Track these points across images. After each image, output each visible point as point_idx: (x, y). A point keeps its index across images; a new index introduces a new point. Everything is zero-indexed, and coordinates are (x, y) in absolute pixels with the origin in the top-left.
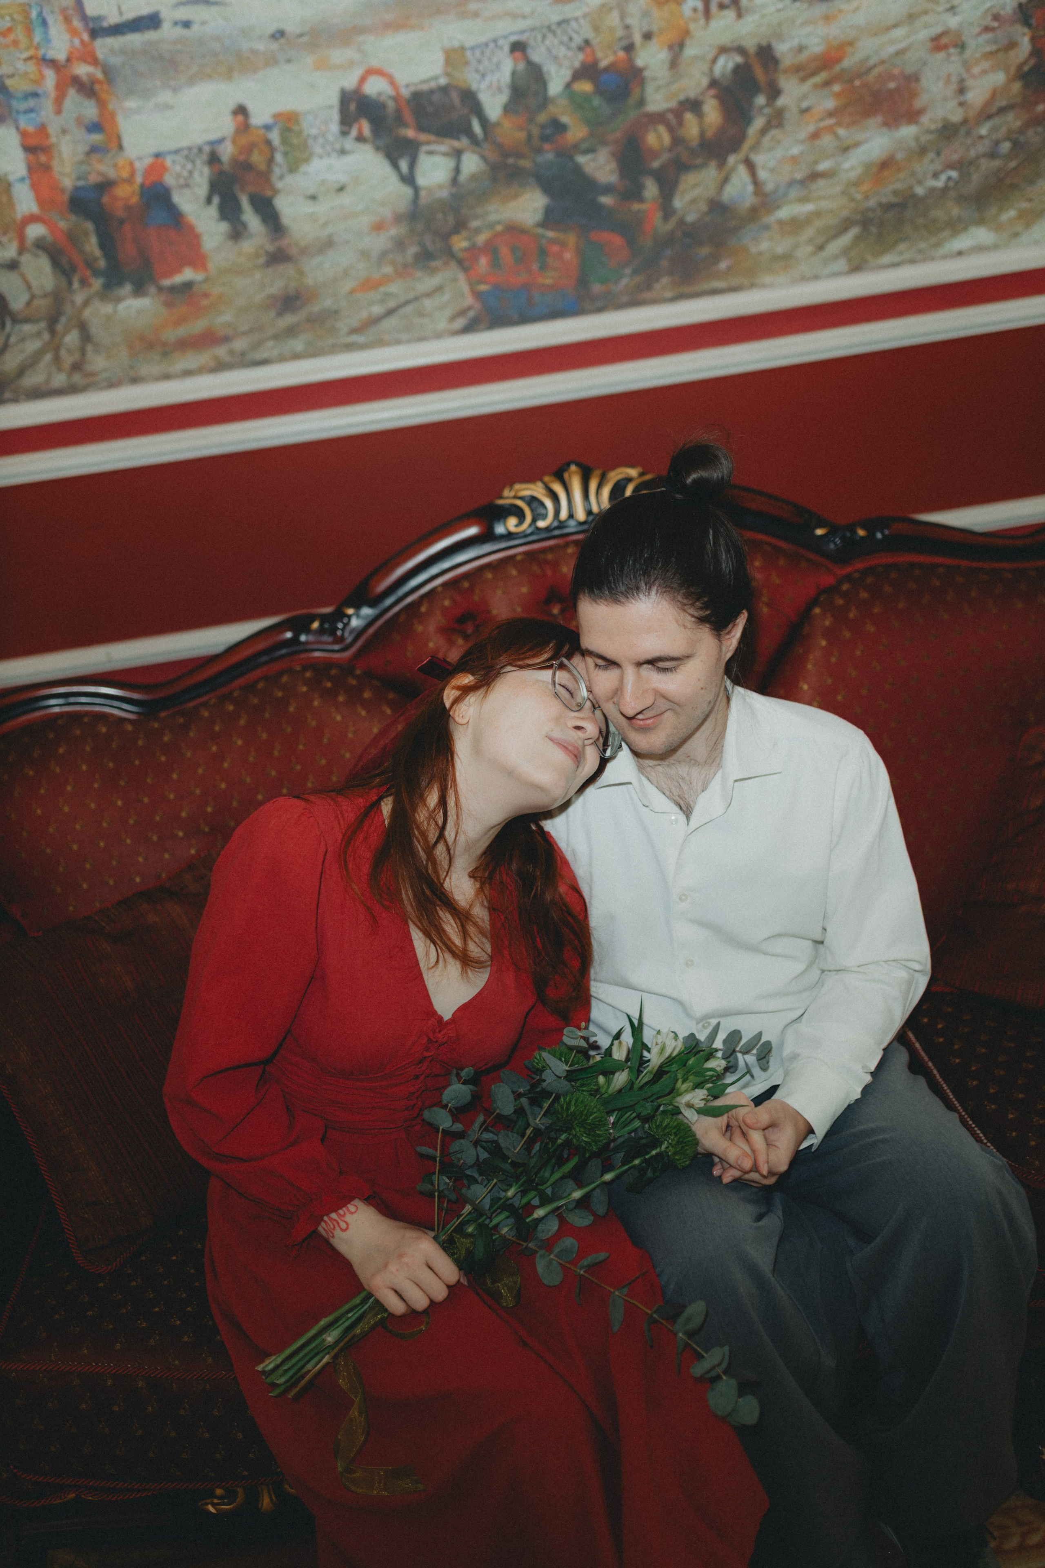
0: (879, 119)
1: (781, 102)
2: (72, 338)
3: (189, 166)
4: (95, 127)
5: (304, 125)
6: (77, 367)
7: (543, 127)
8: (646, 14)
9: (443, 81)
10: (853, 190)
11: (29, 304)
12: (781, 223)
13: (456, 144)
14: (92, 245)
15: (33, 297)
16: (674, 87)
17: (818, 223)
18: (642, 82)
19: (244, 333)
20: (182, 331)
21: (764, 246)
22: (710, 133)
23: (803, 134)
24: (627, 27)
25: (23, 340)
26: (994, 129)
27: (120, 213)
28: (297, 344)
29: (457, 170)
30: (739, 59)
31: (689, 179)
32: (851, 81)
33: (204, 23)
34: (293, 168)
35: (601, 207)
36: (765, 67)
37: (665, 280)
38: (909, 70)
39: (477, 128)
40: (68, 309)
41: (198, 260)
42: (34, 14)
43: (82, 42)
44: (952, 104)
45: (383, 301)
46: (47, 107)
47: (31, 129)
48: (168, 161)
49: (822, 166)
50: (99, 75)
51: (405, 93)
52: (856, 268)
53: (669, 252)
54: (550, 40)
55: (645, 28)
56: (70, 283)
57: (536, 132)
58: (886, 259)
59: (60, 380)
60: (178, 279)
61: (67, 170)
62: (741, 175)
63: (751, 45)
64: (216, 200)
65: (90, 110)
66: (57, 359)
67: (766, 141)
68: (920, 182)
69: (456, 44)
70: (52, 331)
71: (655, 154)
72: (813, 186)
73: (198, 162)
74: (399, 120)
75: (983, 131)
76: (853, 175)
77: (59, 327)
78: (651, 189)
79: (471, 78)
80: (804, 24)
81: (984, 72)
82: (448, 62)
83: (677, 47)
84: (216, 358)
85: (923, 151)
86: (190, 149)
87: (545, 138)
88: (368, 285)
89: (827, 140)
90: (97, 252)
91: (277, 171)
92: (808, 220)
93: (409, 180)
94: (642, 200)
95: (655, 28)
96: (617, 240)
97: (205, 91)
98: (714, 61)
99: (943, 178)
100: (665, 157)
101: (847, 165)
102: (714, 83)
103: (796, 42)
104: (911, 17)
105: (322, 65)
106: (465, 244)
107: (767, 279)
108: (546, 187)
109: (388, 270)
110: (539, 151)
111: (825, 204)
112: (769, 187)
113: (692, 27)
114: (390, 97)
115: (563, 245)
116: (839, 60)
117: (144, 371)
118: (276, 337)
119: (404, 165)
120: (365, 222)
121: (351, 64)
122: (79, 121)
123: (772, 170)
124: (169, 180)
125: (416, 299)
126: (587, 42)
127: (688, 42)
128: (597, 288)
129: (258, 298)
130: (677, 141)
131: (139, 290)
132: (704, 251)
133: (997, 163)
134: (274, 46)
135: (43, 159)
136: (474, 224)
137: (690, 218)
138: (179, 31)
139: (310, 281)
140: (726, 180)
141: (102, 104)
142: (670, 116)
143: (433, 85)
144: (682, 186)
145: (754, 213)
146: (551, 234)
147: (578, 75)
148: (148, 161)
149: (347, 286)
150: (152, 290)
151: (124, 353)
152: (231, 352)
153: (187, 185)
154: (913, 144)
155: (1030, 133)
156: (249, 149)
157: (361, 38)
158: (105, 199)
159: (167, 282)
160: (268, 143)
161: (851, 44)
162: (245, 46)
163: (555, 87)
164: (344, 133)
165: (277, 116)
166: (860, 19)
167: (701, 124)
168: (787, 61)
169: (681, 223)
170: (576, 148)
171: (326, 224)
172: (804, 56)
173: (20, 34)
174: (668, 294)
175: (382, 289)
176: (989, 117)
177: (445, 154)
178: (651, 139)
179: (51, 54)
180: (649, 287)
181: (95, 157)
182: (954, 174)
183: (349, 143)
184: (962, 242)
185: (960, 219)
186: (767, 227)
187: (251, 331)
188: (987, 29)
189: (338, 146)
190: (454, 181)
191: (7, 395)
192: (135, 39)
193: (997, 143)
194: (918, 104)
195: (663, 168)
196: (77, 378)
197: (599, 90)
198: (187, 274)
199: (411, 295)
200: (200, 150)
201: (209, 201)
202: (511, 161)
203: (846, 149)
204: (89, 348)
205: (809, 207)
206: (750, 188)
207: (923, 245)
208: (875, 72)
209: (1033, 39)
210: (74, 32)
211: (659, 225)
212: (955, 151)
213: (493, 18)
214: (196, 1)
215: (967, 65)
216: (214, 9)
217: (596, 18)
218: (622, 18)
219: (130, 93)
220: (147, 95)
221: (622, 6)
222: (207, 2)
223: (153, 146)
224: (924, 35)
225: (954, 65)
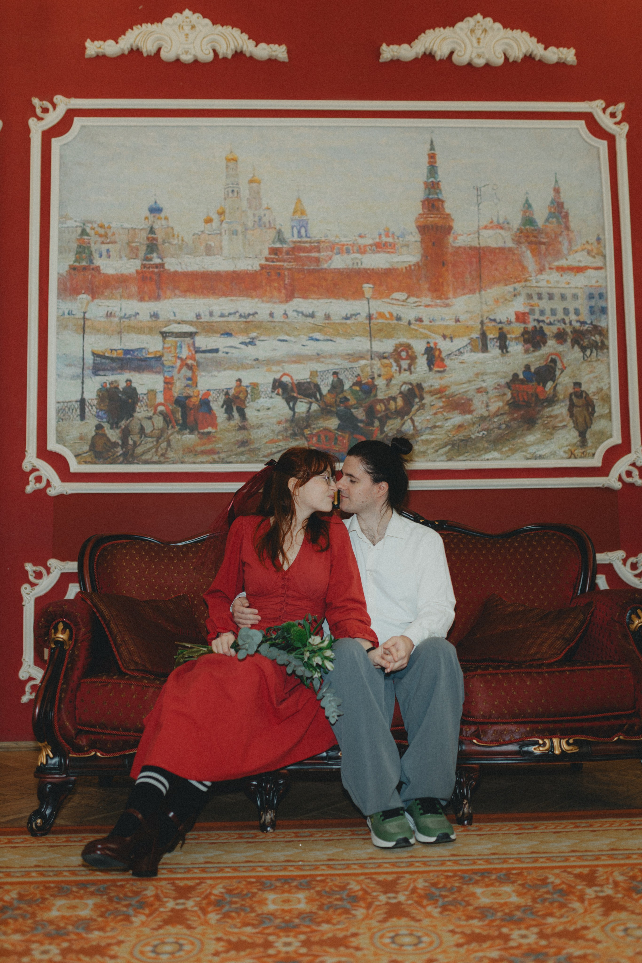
0: (458, 411)
1: (424, 402)
2: (164, 445)
5: (260, 388)
6: (163, 455)
7: (341, 399)
8: (379, 369)
9: (309, 380)
10: (449, 433)
11: (152, 431)
12: (422, 440)
13: (310, 400)
14: (179, 415)
15: (154, 429)
16: (387, 392)
17: (436, 443)
18: (377, 389)
19: (225, 452)
20: (203, 448)
22: (398, 408)
23: (431, 413)
24: (373, 372)
25: (146, 443)
26: (499, 420)
27: (191, 406)
28: (244, 458)
29: (310, 408)
30: (410, 386)
31: (390, 422)
32: (449, 398)
33: (233, 353)
34: (253, 400)
35: (359, 427)
36: (419, 390)
38: (469, 397)
39: (318, 396)
40: (165, 435)
41: (214, 425)
42: (179, 344)
43: (192, 354)
44: (484, 410)
45: (277, 447)
46: (176, 370)
47: (168, 377)
48: (211, 393)
49: (438, 424)
50: (195, 364)
51: (296, 382)
52: (449, 460)
54: (346, 373)
55: (379, 373)
56: (168, 426)
57: (338, 400)
58: (461, 458)
59: (156, 458)
60: (206, 430)
61: (177, 390)
62: (409, 424)
63: (414, 383)
64: (225, 407)
65: (189, 374)
66: (157, 451)
67: (418, 413)
68: (473, 434)
69: (315, 370)
70: (157, 442)
71: (379, 412)
72: (434, 430)
74: (292, 390)
75: (496, 420)
76: (449, 428)
78: (377, 423)
79: (318, 380)
80: (433, 379)
81: (495, 401)
82: (311, 374)
83: (389, 380)
84: (213, 459)
85: (474, 424)
87: (341, 402)
88: (272, 441)
89: (439, 416)
90: (180, 418)
91: (248, 400)
92: (433, 441)
93: (293, 409)
94: (373, 427)
95: (382, 374)
97: (229, 373)
98: (402, 386)
99: (481, 433)
100: (382, 413)
101: (447, 425)
102: (401, 393)
103: (429, 384)
104: (469, 381)
105: (269, 370)
106: (309, 432)
108: (340, 418)
109: (280, 437)
110: (339, 406)
111: (439, 437)
112: (419, 428)
113: (395, 375)
114: (290, 383)
115: (344, 438)
116: (445, 391)
117: (186, 459)
118: (236, 455)
119: (291, 404)
120: (275, 420)
121: (279, 371)
122: (185, 377)
123: (420, 423)
124: (210, 398)
126: (359, 375)
127: (393, 379)
129: (233, 440)
130: (387, 409)
131: (191, 432)
133: (501, 431)
134: (254, 363)
135: (170, 386)
136: (313, 426)
137: (390, 435)
138: (225, 355)
139: (252, 437)
140: (403, 424)
141: (193, 373)
142: (385, 401)
144: (388, 424)
145: (413, 436)
147: (354, 384)
148: (204, 392)
149: (265, 440)
151: (181, 452)
154: (470, 421)
155: (512, 423)
156: (240, 392)
157: (284, 364)
158: (187, 401)
159: (202, 431)
160: (247, 391)
161: (449, 387)
162: (245, 362)
163: (346, 387)
164: (273, 392)
165: (251, 383)
166: (452, 380)
167: (396, 405)
168: (427, 389)
169: (387, 436)
170: (352, 406)
171: (261, 419)
172: (432, 388)
173: (173, 349)
175: (277, 443)
176: (497, 416)
178: (378, 407)
179: (181, 356)
181: (187, 388)
182: (485, 433)
183: (274, 395)
184: (489, 456)
185: (487, 448)
186: (419, 442)
187: (228, 451)
188: (496, 388)
189: (270, 395)
190: (308, 411)
191: (136, 461)
192: (209, 355)
193: (500, 424)
194: (472, 408)
195: (381, 417)
196: (162, 459)
197: (361, 390)
198: (210, 429)
200: (223, 390)
201: (222, 407)
202: (329, 408)
203: (447, 420)
204: (169, 449)
205: (433, 437)
206: (412, 428)
207: (474, 455)
208: (457, 397)
209: (512, 393)
210: (190, 350)
212: (485, 425)
213: (328, 364)
214: (231, 347)
215: (489, 398)
216: (237, 350)
217: (363, 368)
218: (371, 369)
219: (204, 370)
220: (209, 372)
221: (372, 366)
222: (235, 348)
223: (207, 387)
224: (474, 387)
225: (485, 398)
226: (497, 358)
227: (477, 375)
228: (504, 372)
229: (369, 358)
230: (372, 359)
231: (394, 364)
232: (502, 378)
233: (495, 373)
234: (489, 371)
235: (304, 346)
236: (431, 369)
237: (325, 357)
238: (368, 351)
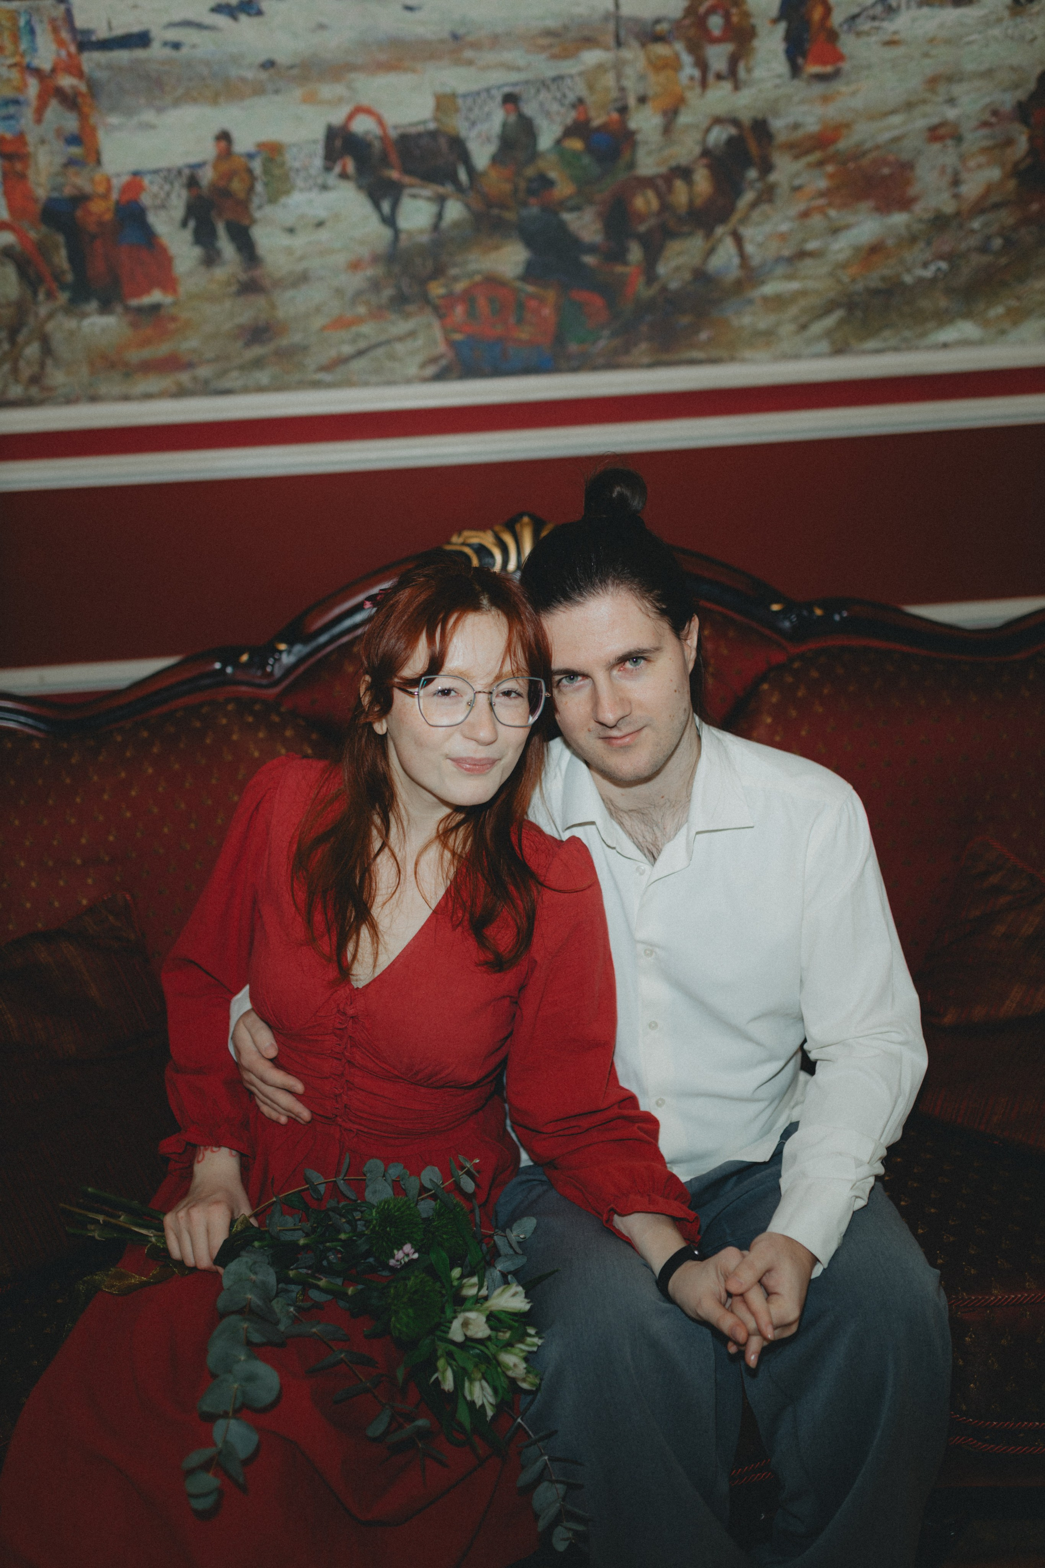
0: (871, 203)
1: (773, 177)
2: (32, 350)
3: (167, 187)
4: (74, 140)
5: (288, 157)
6: (35, 380)
7: (530, 180)
8: (642, 77)
9: (432, 126)
10: (840, 272)
12: (765, 299)
13: (441, 190)
14: (62, 258)
16: (666, 153)
17: (803, 303)
18: (634, 145)
19: (209, 361)
20: (147, 353)
21: (747, 320)
22: (698, 202)
23: (794, 211)
24: (622, 89)
26: (985, 225)
27: (93, 229)
28: (263, 377)
29: (440, 216)
30: (733, 131)
31: (672, 248)
32: (845, 162)
33: (194, 46)
34: (273, 199)
35: (583, 266)
36: (759, 140)
37: (643, 346)
38: (905, 157)
39: (463, 176)
40: (31, 320)
41: (168, 283)
42: (22, 22)
43: (69, 54)
44: (946, 196)
45: (354, 341)
46: (28, 115)
48: (146, 181)
49: (811, 246)
50: (83, 88)
51: (393, 134)
52: (839, 350)
53: (649, 318)
54: (543, 95)
55: (641, 92)
56: (35, 293)
57: (523, 185)
58: (871, 344)
59: (16, 391)
60: (147, 300)
61: (43, 178)
62: (728, 247)
63: (746, 117)
64: (192, 224)
65: (71, 123)
67: (756, 215)
68: (908, 271)
69: (448, 90)
70: (12, 340)
71: (642, 218)
72: (800, 265)
73: (177, 185)
74: (385, 160)
75: (976, 224)
76: (841, 257)
77: (21, 338)
78: (635, 253)
79: (460, 125)
80: (802, 102)
81: (980, 166)
82: (438, 106)
83: (671, 114)
84: (179, 385)
85: (913, 239)
86: (169, 170)
87: (531, 192)
88: (340, 323)
89: (816, 220)
90: (65, 265)
91: (256, 201)
92: (794, 297)
94: (625, 263)
95: (650, 93)
96: (598, 302)
97: (190, 114)
98: (708, 130)
99: (933, 268)
100: (652, 222)
101: (836, 247)
102: (706, 153)
103: (791, 120)
104: (909, 106)
105: (310, 99)
106: (441, 291)
107: (747, 354)
108: (529, 241)
109: (362, 310)
110: (524, 204)
111: (811, 284)
112: (756, 261)
113: (689, 95)
114: (376, 137)
115: (542, 300)
116: (833, 141)
117: (103, 390)
118: (242, 368)
119: (386, 206)
120: (341, 259)
121: (340, 100)
122: (59, 132)
123: (760, 245)
124: (146, 199)
125: (388, 342)
127: (683, 110)
128: (573, 347)
129: (227, 326)
130: (665, 206)
131: (105, 308)
132: (685, 320)
133: (985, 259)
134: (263, 75)
135: (19, 166)
136: (453, 271)
137: (674, 285)
138: (168, 52)
139: (281, 314)
140: (711, 251)
141: (83, 118)
142: (660, 182)
143: (421, 128)
145: (739, 286)
146: (530, 289)
147: (570, 132)
148: (125, 179)
149: (318, 322)
150: (119, 309)
151: (85, 370)
152: (195, 379)
153: (163, 207)
154: (904, 232)
155: (1023, 231)
156: (230, 176)
157: (353, 75)
158: (79, 213)
159: (134, 302)
160: (250, 171)
161: (847, 126)
162: (234, 72)
163: (545, 141)
164: (328, 169)
165: (260, 145)
166: (858, 103)
167: (690, 192)
168: (782, 137)
169: (664, 289)
170: (563, 205)
171: (302, 258)
172: (799, 134)
173: (6, 39)
174: (646, 360)
175: (354, 329)
176: (983, 211)
177: (429, 199)
178: (639, 203)
179: (36, 63)
180: (627, 351)
181: (71, 170)
182: (944, 265)
183: (332, 179)
184: (948, 334)
185: (946, 311)
186: (751, 302)
187: (217, 359)
188: (985, 124)
189: (320, 181)
190: (436, 227)
192: (122, 56)
194: (912, 191)
195: (649, 232)
196: (34, 391)
197: (589, 149)
198: (156, 296)
199: (383, 338)
200: (180, 172)
201: (184, 224)
202: (495, 211)
203: (836, 231)
204: (49, 362)
205: (794, 286)
206: (736, 261)
207: (907, 333)
208: (870, 156)
209: (1031, 139)
210: (61, 43)
211: (642, 290)
212: (946, 243)
213: (487, 67)
214: (187, 24)
215: (963, 158)
216: (206, 33)
217: (591, 77)
218: (619, 77)
219: (113, 109)
220: (130, 112)
221: (618, 67)
222: (199, 26)
223: (132, 164)
224: (921, 123)
225: (949, 157)
226: (999, 20)
227: (933, 82)
228: (1013, 69)
229: (611, 41)
230: (619, 43)
231: (687, 59)
232: (1005, 90)
233: (989, 73)
234: (970, 67)
235: (409, 8)
236: (795, 71)
237: (476, 46)
238: (606, 18)
